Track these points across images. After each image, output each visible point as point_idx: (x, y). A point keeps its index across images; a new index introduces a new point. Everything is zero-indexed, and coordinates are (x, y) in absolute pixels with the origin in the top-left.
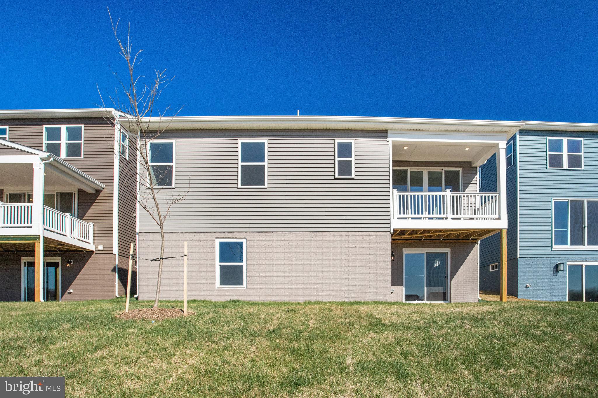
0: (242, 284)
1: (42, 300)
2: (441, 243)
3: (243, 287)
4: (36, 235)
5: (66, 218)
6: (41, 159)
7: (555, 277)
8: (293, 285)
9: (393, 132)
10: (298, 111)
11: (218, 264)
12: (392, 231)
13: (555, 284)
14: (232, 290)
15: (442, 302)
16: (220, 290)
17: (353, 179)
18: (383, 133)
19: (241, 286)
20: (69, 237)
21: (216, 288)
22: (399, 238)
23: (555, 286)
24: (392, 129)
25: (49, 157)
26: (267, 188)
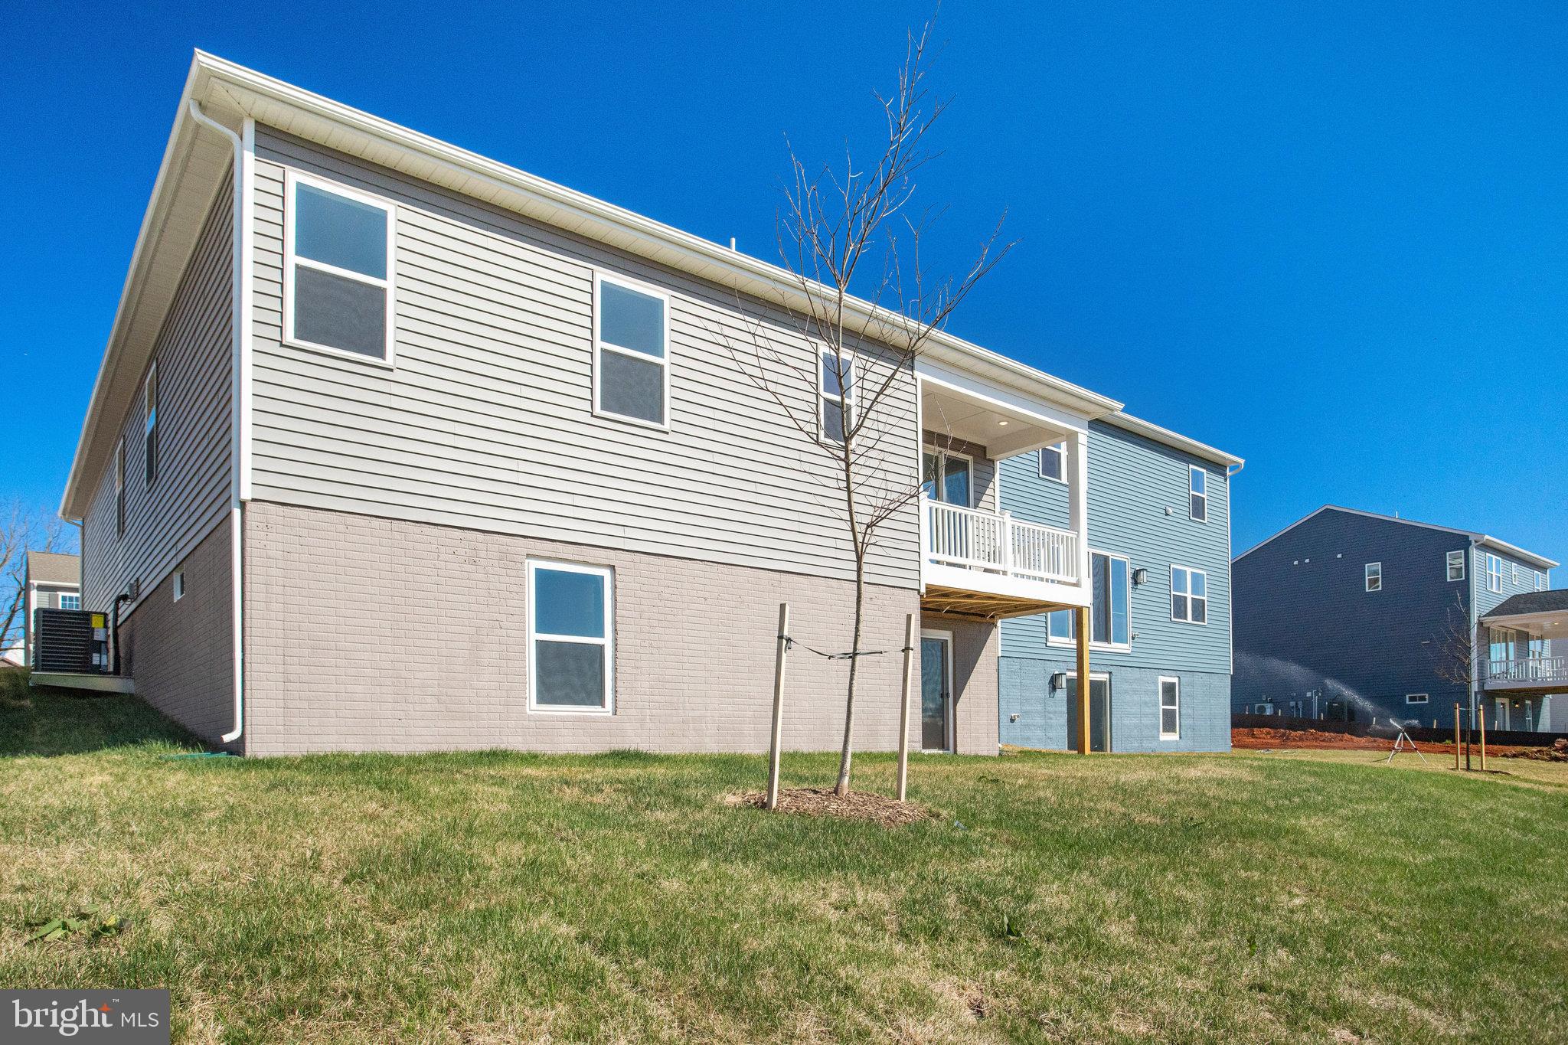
0: (601, 702)
2: (942, 618)
3: (603, 710)
7: (1050, 702)
8: (730, 709)
11: (531, 637)
12: (923, 590)
13: (1051, 716)
14: (576, 719)
16: (541, 719)
19: (598, 708)
21: (529, 713)
23: (1051, 719)
26: (667, 433)
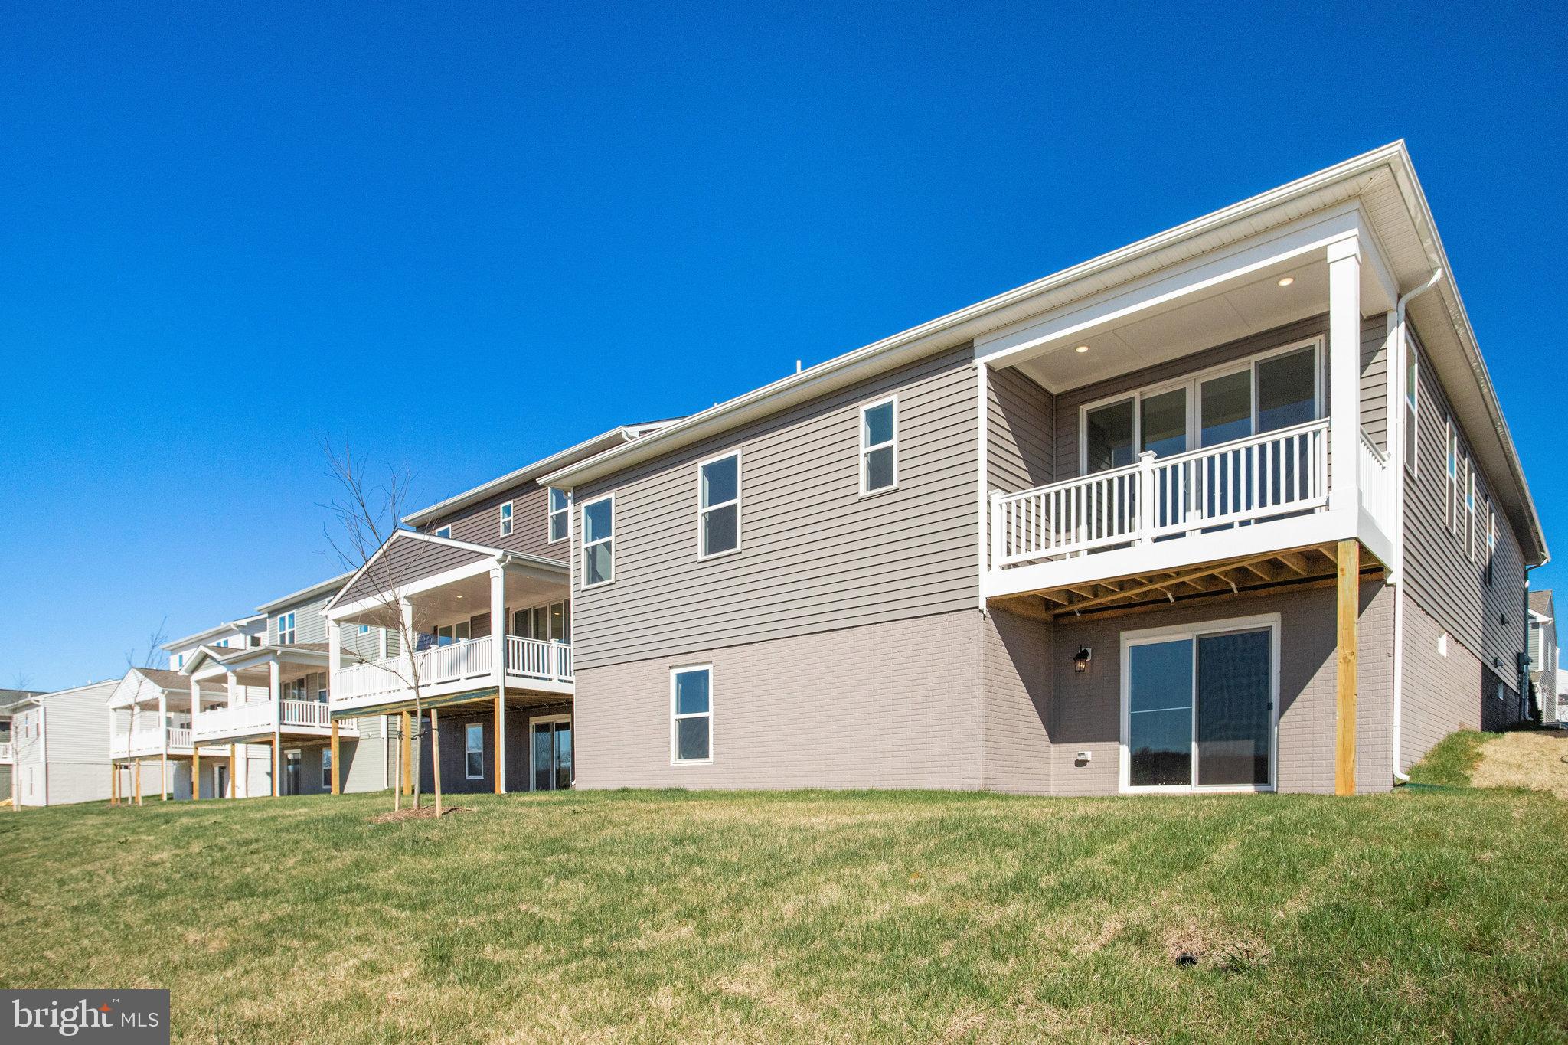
0: (707, 756)
1: (503, 791)
3: (708, 761)
4: (494, 687)
5: (550, 649)
6: (498, 561)
9: (984, 340)
10: (799, 363)
11: (674, 716)
12: (982, 606)
14: (692, 768)
15: (1249, 789)
17: (897, 491)
18: (960, 353)
19: (706, 760)
20: (555, 681)
21: (672, 764)
22: (1096, 604)
24: (983, 334)
25: (505, 555)
26: (741, 553)
